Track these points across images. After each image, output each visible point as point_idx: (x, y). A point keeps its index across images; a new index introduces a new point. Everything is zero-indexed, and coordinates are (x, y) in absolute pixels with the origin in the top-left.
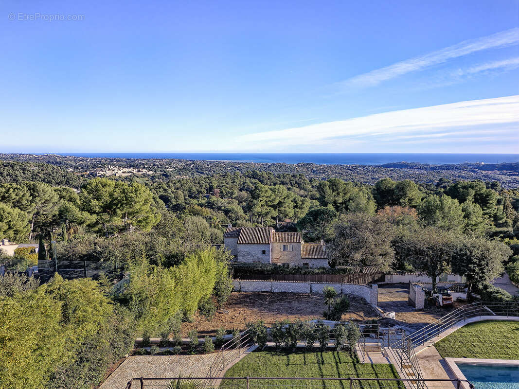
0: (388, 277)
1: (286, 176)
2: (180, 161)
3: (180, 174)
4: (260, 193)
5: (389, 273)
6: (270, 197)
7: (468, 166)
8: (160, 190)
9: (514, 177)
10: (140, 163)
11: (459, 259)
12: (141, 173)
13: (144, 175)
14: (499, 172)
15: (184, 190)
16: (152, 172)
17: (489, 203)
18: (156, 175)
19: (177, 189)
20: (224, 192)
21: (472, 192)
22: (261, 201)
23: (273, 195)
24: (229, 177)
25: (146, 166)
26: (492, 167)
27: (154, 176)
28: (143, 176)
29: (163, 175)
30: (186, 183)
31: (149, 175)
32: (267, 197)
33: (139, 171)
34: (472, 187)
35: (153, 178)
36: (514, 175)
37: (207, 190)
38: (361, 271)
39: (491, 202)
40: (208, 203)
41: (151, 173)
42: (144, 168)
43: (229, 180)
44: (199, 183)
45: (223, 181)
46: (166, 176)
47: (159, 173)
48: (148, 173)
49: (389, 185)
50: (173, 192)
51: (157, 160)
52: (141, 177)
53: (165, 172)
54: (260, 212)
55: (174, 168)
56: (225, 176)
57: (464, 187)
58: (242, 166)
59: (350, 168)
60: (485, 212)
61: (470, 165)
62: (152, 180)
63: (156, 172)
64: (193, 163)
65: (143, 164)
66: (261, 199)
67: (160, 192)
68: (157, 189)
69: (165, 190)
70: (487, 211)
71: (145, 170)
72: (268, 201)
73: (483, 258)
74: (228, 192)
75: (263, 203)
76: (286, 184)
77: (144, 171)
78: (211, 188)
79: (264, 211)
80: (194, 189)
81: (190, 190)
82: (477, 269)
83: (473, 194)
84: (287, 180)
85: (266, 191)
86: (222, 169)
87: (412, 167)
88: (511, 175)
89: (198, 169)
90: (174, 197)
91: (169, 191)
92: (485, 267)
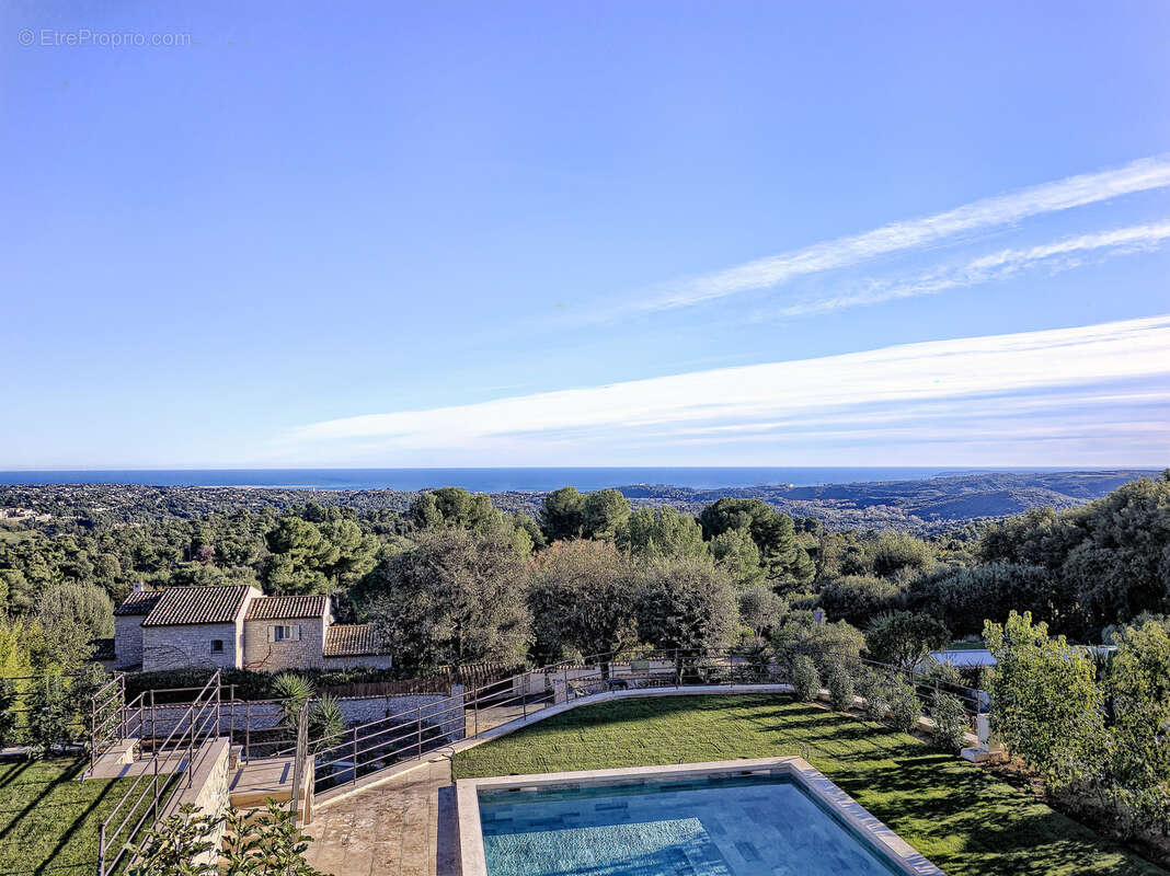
0: (517, 679)
1: (386, 515)
2: (129, 488)
3: (126, 519)
4: (293, 537)
5: (521, 669)
6: (316, 548)
7: (766, 491)
8: (56, 554)
9: (849, 511)
10: (21, 495)
11: (648, 609)
12: (18, 519)
13: (27, 523)
14: (821, 503)
15: (123, 553)
16: (49, 516)
17: (780, 541)
18: (59, 522)
19: (106, 550)
20: (227, 551)
21: (747, 518)
22: (293, 556)
23: (327, 542)
24: (248, 520)
25: (34, 503)
26: (809, 493)
27: (55, 526)
28: (23, 526)
29: (80, 522)
30: (130, 537)
31: (42, 523)
32: (309, 548)
33: (14, 514)
34: (746, 509)
35: (51, 530)
36: (848, 508)
37: (186, 551)
38: (454, 670)
39: (784, 538)
40: (176, 577)
41: (46, 518)
42: (29, 506)
43: (245, 527)
44: (166, 535)
45: (231, 530)
46: (88, 524)
47: (67, 518)
48: (37, 519)
49: (572, 502)
50: (91, 558)
51: (67, 486)
52: (19, 529)
53: (85, 515)
54: (289, 585)
55: (112, 505)
56: (237, 517)
57: (732, 510)
58: (286, 498)
59: (534, 499)
60: (774, 559)
61: (770, 489)
62: (48, 535)
63: (60, 515)
64: (163, 493)
65: (27, 497)
66: (295, 552)
67: (55, 558)
68: (48, 551)
69: (71, 554)
70: (778, 559)
71: (30, 511)
72: (314, 557)
73: (698, 600)
74: (237, 551)
75: (298, 563)
76: (388, 532)
77: (28, 513)
78: (197, 544)
79: (300, 580)
80: (150, 548)
81: (137, 554)
82: (684, 627)
83: (749, 524)
84: (388, 524)
85: (308, 533)
86: (237, 505)
87: (659, 495)
88: (843, 508)
89: (174, 506)
90: (95, 571)
91: (83, 555)
92: (701, 621)
